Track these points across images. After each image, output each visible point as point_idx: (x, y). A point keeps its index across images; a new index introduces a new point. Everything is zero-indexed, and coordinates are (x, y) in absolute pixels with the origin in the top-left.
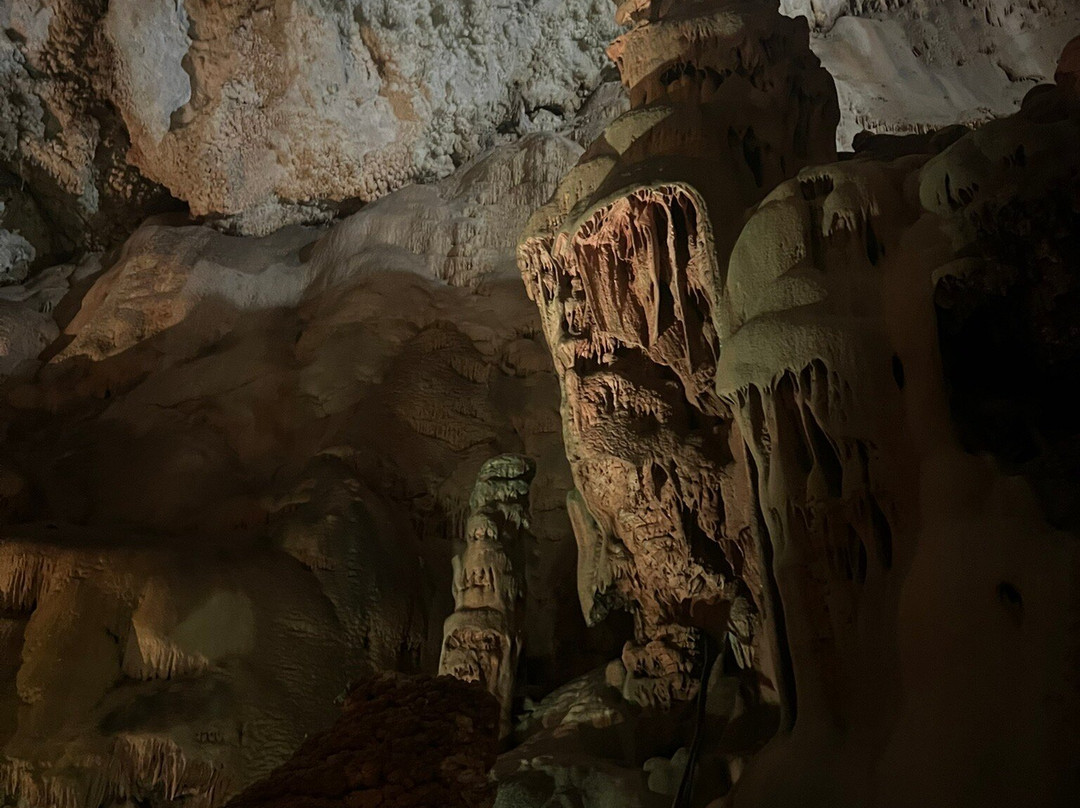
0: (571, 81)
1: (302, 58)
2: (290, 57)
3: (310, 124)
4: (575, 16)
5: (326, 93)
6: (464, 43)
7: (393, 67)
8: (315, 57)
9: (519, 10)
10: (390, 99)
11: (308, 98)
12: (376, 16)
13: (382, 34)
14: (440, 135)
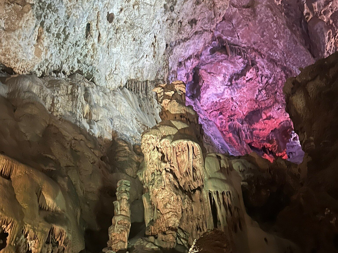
0: (70, 68)
1: (24, 25)
2: (21, 23)
3: (15, 43)
4: (81, 54)
5: (24, 38)
6: (60, 46)
7: (42, 41)
8: (27, 27)
9: (73, 45)
10: (35, 48)
11: (19, 36)
12: (46, 27)
13: (45, 32)
14: (43, 65)
